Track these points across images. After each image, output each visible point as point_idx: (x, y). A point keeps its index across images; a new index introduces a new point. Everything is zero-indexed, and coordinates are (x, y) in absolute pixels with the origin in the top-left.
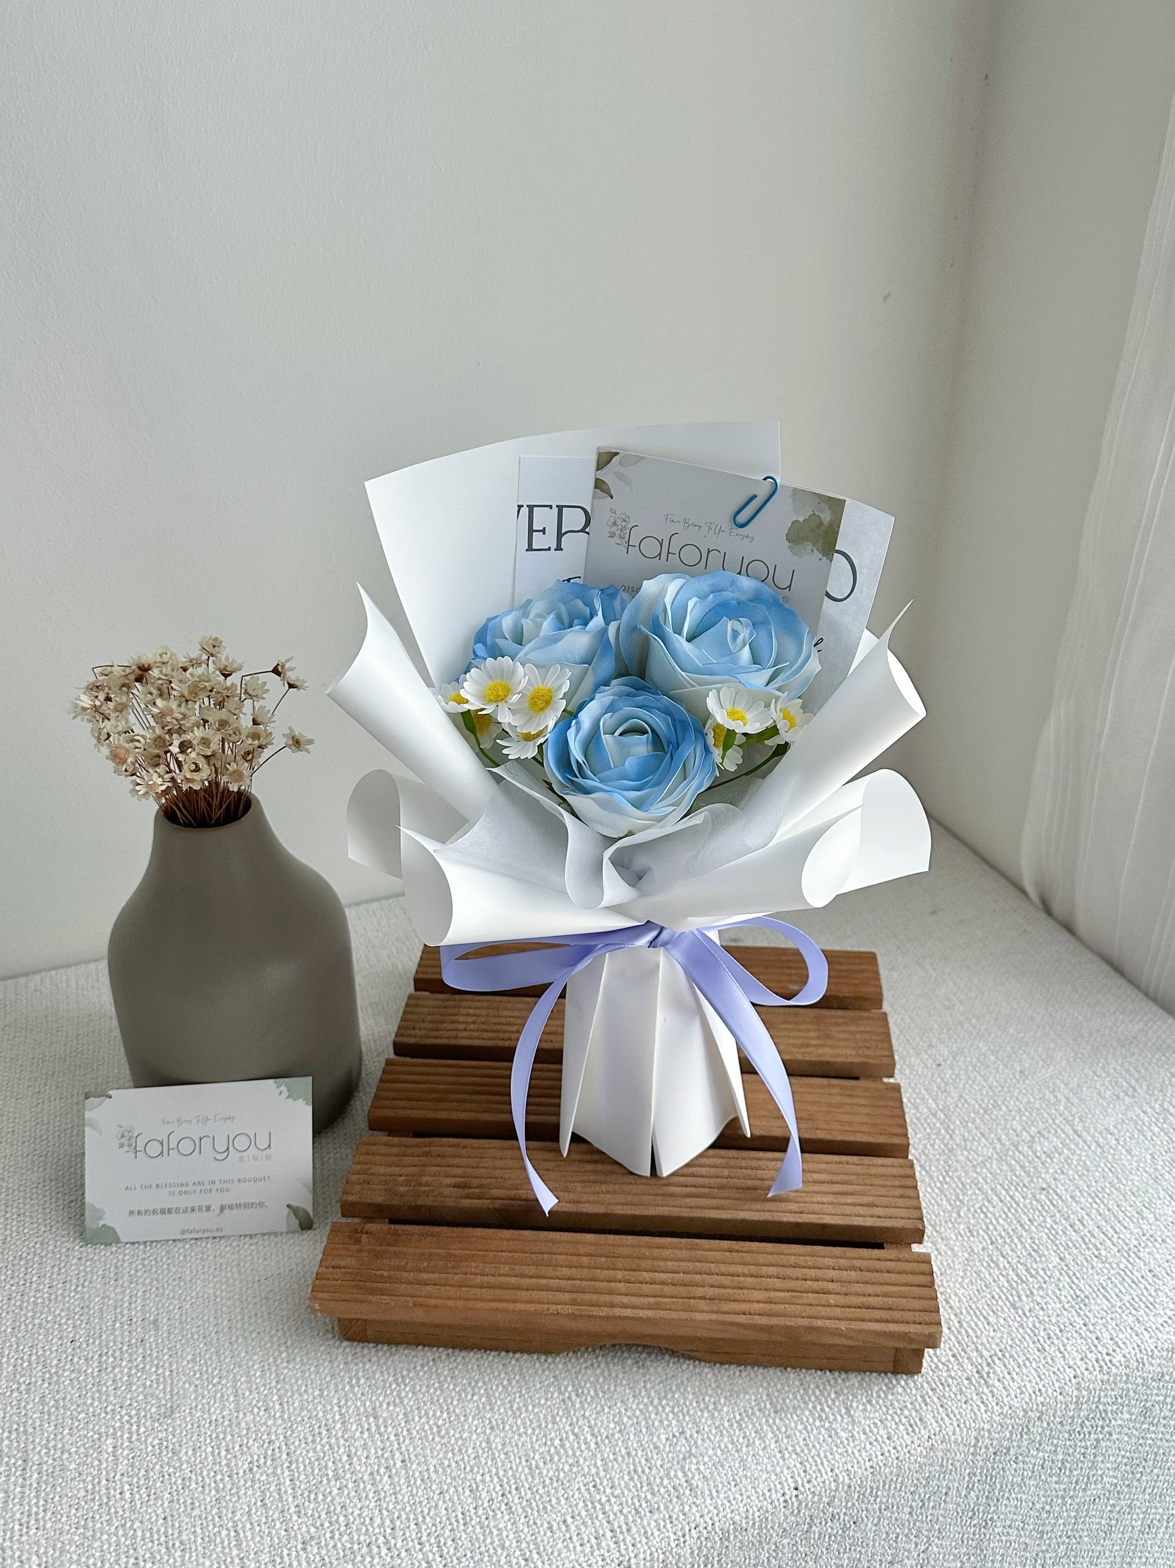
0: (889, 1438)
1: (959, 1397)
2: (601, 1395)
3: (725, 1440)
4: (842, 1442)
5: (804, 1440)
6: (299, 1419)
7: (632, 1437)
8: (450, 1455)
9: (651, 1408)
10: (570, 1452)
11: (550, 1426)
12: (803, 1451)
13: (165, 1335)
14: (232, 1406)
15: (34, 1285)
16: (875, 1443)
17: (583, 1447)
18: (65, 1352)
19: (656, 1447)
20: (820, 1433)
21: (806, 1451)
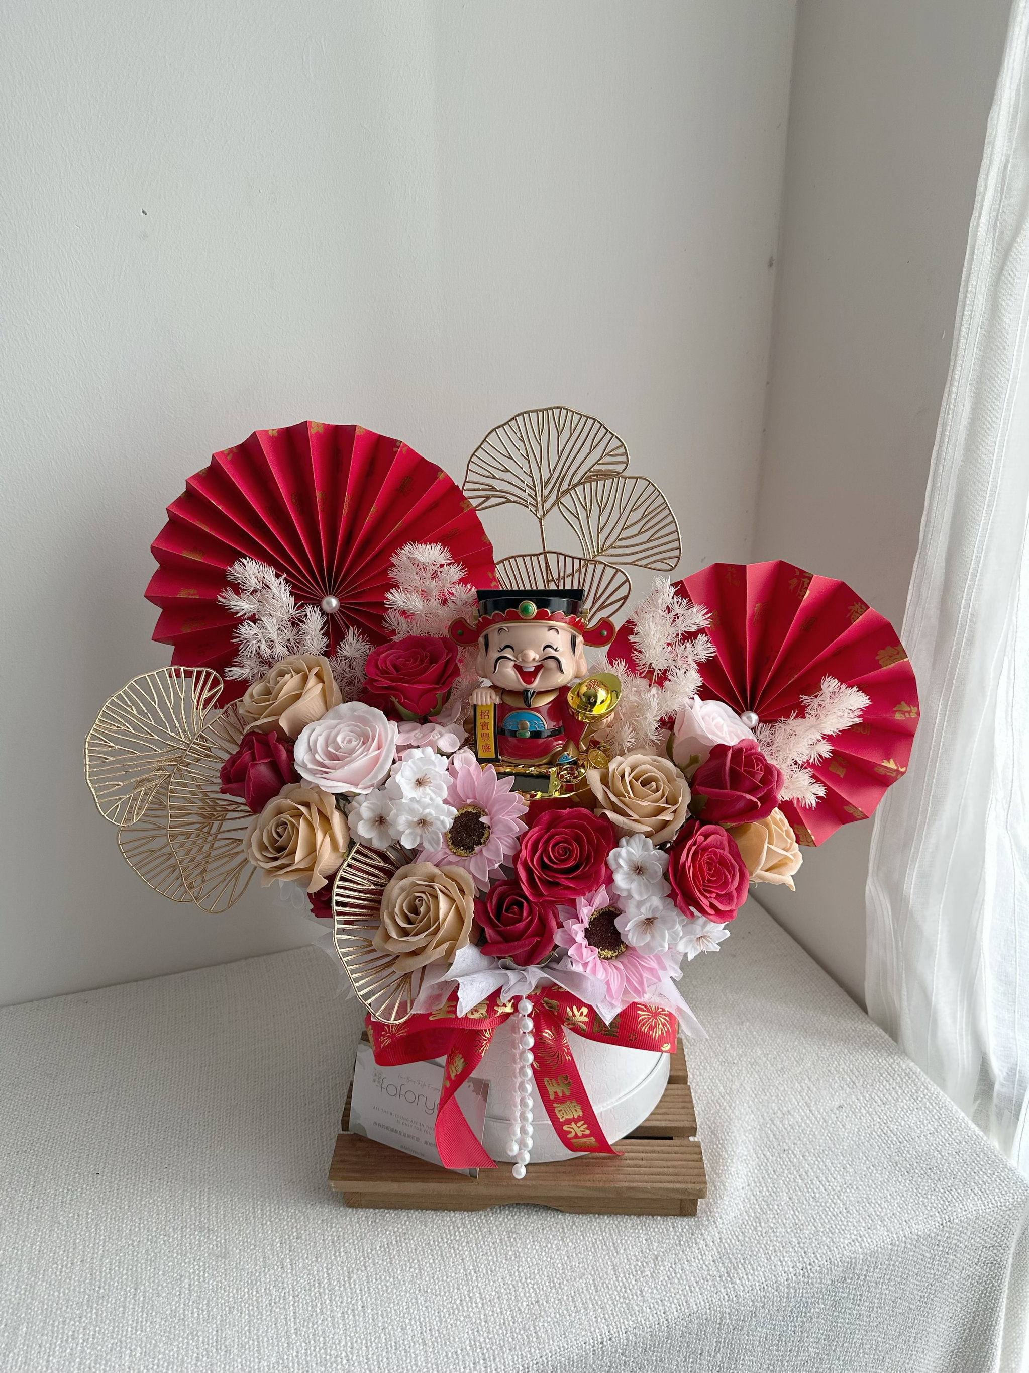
0: (664, 1313)
1: (712, 1289)
2: (490, 1273)
3: (563, 1307)
4: (635, 1313)
5: (612, 1310)
6: (302, 1275)
7: (505, 1302)
8: (392, 1305)
9: (520, 1284)
10: (466, 1309)
11: (456, 1291)
12: (610, 1317)
13: (222, 1217)
14: (261, 1264)
15: (141, 1180)
16: (655, 1316)
17: (474, 1305)
18: (161, 1223)
19: (519, 1310)
20: (622, 1306)
21: (612, 1318)
